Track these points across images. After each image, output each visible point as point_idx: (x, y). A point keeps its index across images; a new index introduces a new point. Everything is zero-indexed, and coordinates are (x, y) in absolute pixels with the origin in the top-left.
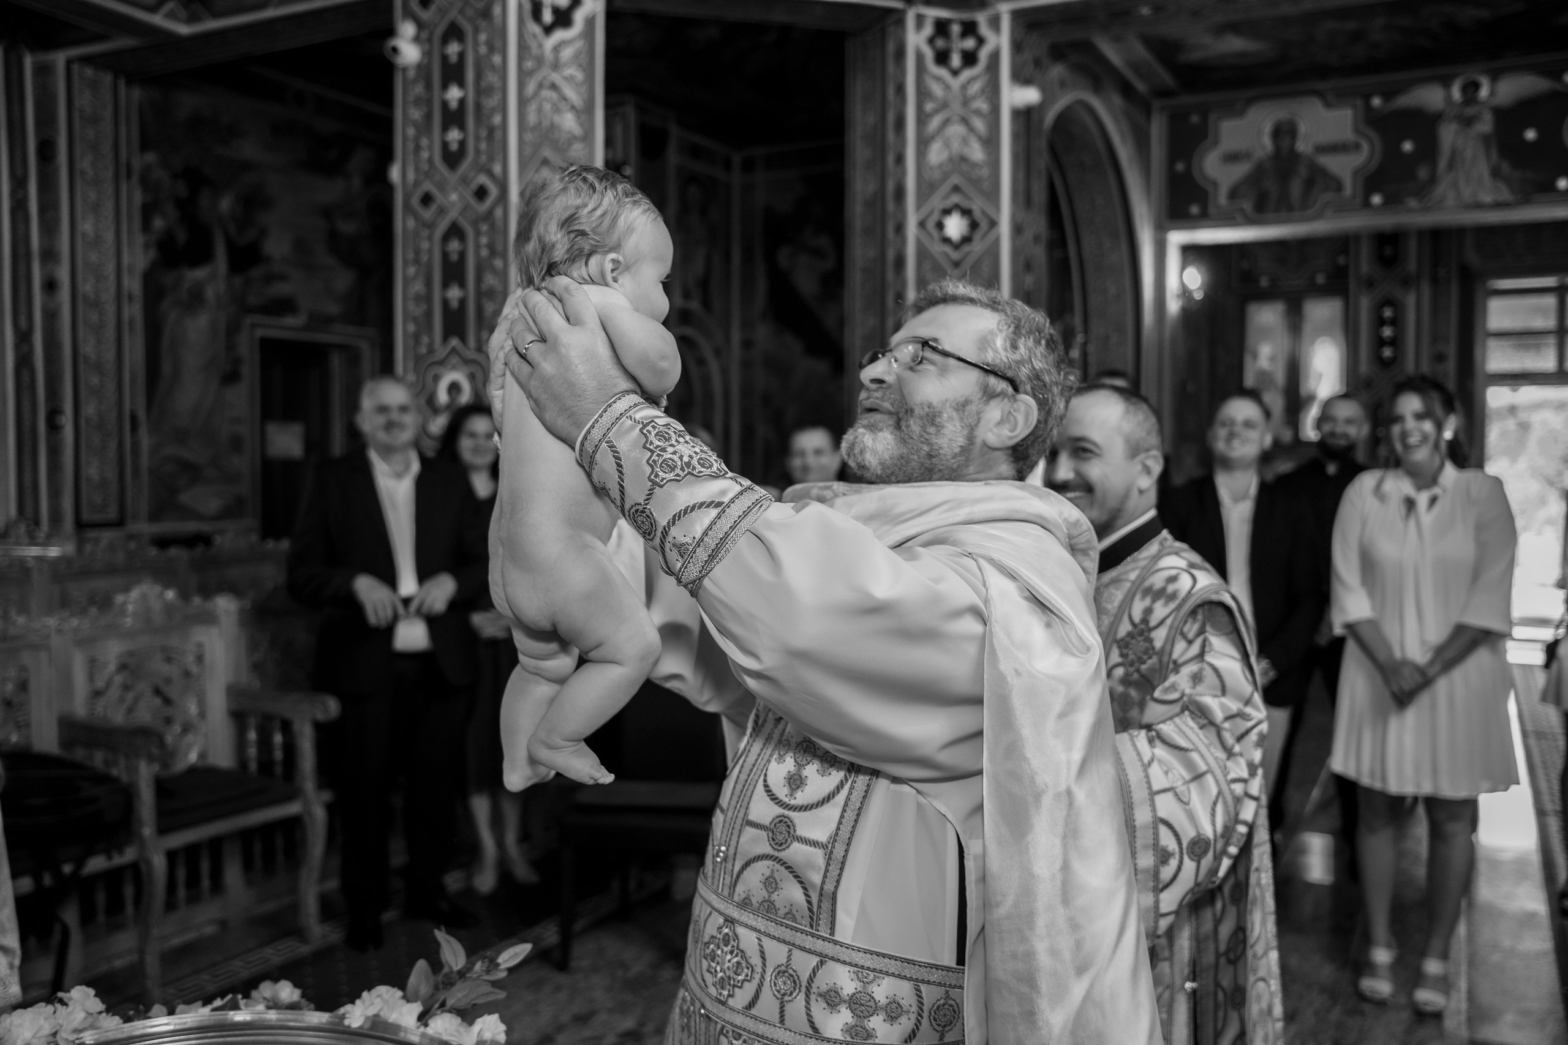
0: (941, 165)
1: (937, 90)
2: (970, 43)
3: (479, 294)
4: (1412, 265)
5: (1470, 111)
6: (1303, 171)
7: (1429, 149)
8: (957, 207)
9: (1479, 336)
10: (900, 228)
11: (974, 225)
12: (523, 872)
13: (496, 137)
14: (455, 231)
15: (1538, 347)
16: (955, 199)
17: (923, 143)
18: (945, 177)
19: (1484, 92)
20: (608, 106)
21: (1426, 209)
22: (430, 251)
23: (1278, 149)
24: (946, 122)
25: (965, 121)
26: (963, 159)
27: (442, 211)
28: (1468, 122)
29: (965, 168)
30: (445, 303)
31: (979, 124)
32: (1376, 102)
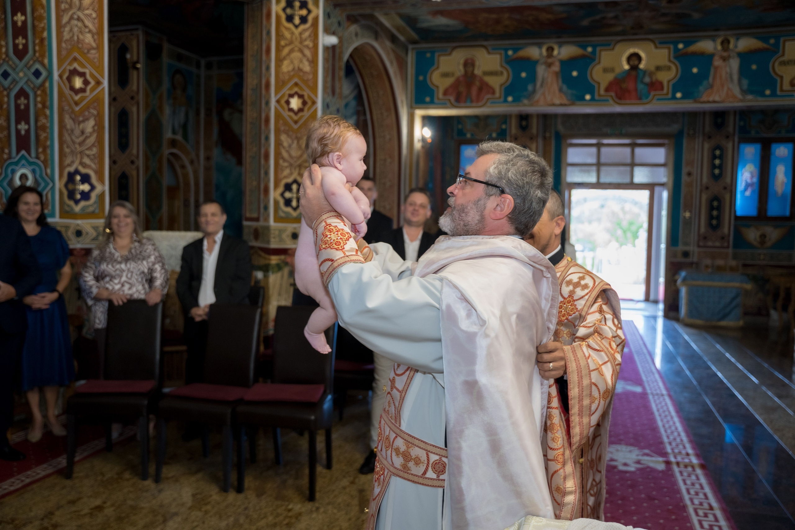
0: (289, 72)
1: (287, 35)
2: (304, 12)
3: (37, 128)
4: (534, 131)
5: (550, 60)
6: (478, 83)
7: (532, 77)
8: (296, 93)
9: (563, 165)
10: (268, 103)
11: (304, 103)
12: (58, 430)
13: (44, 44)
14: (22, 93)
15: (588, 171)
16: (296, 89)
17: (279, 61)
18: (291, 78)
19: (556, 52)
20: (110, 32)
21: (532, 105)
22: (8, 103)
23: (466, 72)
24: (291, 51)
25: (301, 51)
26: (300, 70)
27: (15, 82)
28: (549, 65)
29: (301, 74)
30: (18, 132)
31: (308, 53)
32: (510, 53)
